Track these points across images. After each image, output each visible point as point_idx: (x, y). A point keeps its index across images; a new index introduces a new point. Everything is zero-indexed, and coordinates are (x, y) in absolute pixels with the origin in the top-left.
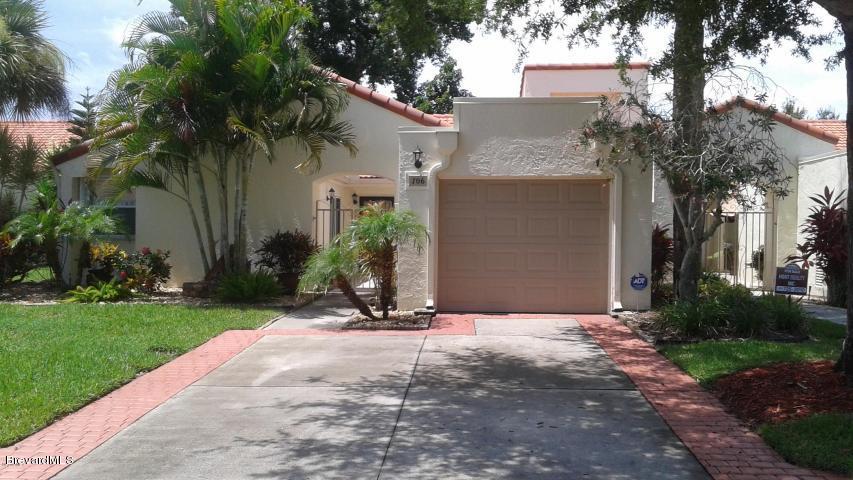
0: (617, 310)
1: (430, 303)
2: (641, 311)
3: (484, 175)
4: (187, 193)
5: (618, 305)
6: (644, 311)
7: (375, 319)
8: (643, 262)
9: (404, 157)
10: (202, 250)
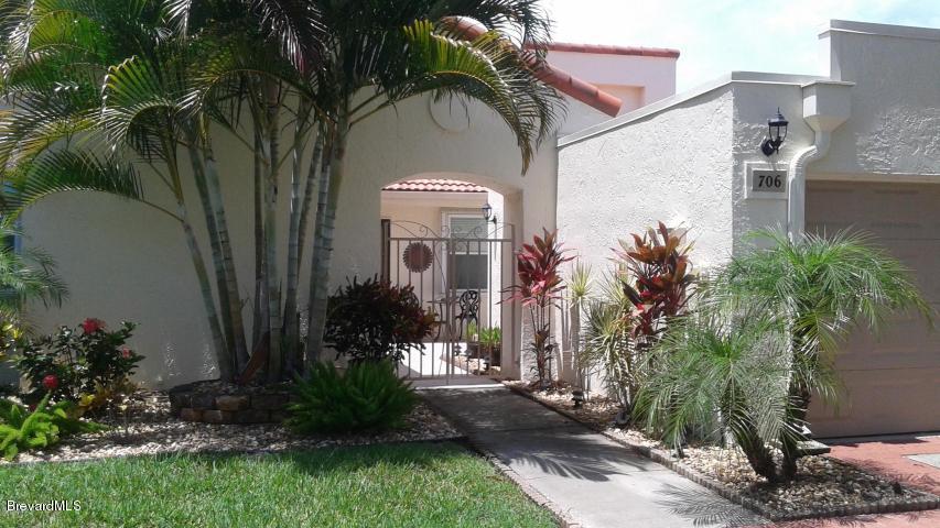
4: (180, 201)
9: (741, 134)
10: (214, 321)
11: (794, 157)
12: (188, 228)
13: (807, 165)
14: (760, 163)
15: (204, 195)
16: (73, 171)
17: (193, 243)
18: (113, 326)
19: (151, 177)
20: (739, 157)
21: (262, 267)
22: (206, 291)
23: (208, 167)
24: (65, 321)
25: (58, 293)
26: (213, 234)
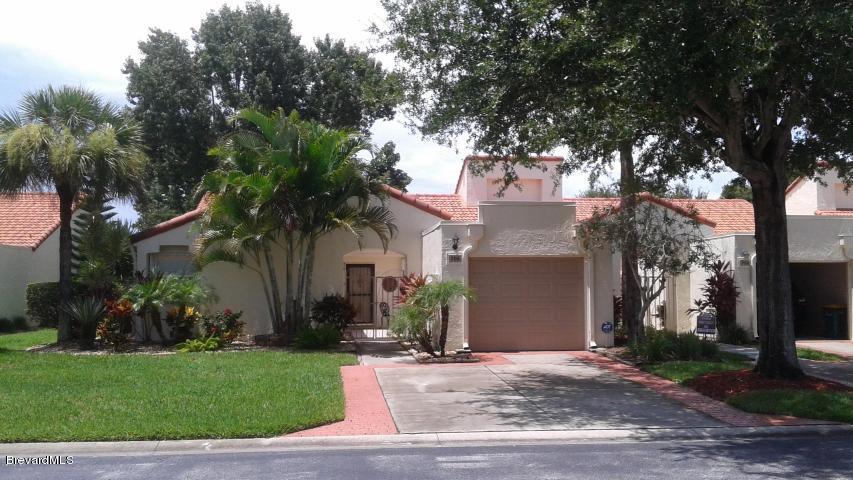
0: (594, 347)
1: (466, 345)
2: (609, 348)
3: (501, 254)
4: (259, 266)
5: (593, 344)
6: (611, 347)
7: (436, 356)
8: (608, 314)
9: (445, 242)
10: (271, 310)
11: (465, 249)
12: (262, 275)
13: (468, 253)
14: (452, 253)
15: (268, 263)
16: (223, 256)
17: (264, 281)
18: (235, 312)
19: (249, 257)
20: (444, 250)
21: (289, 291)
22: (268, 298)
23: (269, 253)
24: (218, 309)
25: (217, 299)
26: (271, 276)
